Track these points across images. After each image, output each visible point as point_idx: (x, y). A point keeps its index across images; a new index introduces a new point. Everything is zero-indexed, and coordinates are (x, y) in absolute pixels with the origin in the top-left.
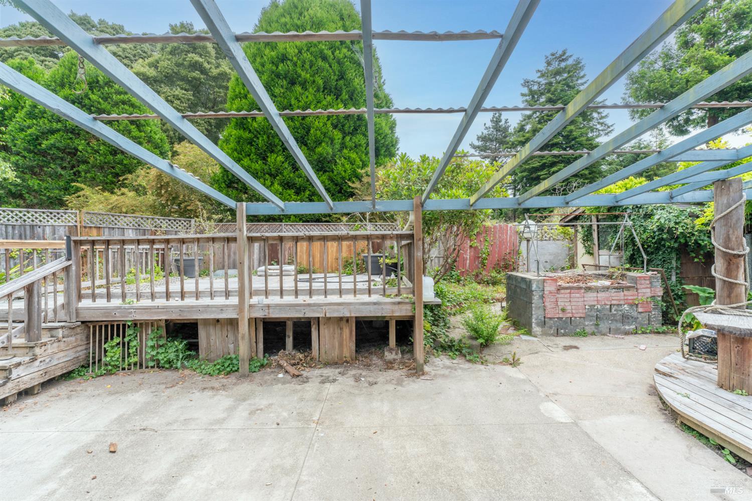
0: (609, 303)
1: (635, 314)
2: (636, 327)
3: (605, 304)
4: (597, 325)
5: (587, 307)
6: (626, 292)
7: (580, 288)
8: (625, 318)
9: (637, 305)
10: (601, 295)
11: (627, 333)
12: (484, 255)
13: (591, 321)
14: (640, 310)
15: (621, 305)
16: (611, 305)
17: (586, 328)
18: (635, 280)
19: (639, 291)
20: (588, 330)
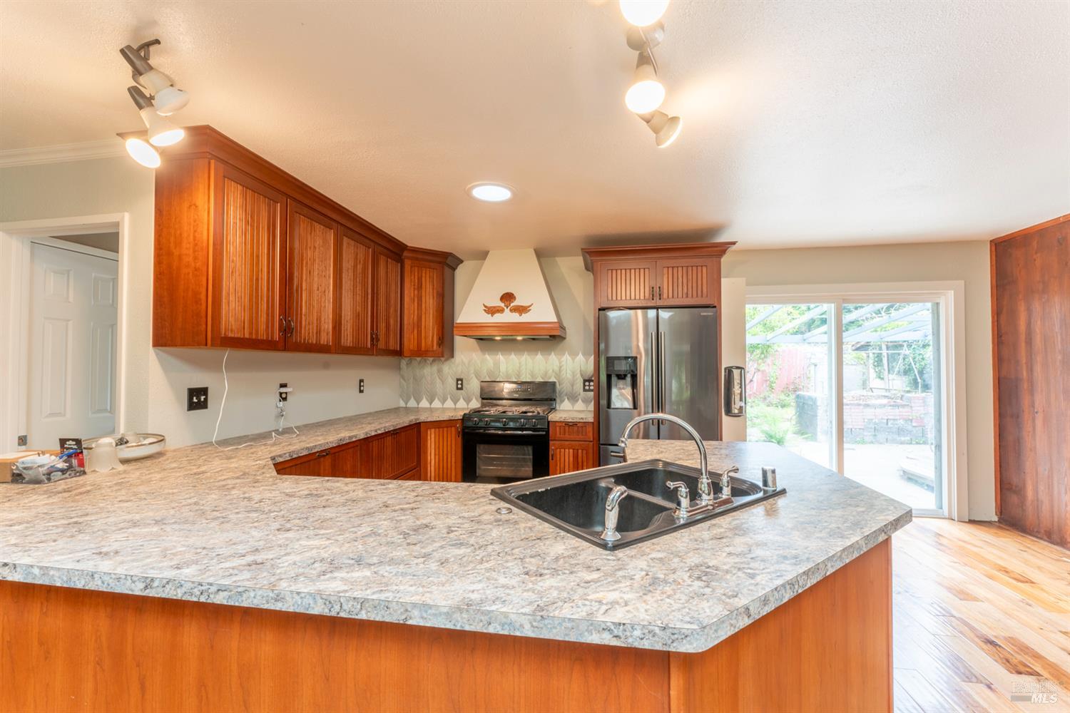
0: (886, 418)
1: (910, 428)
2: (911, 439)
3: (882, 419)
4: (875, 435)
5: (866, 420)
6: (901, 409)
7: (859, 405)
8: (900, 431)
9: (911, 420)
10: (878, 410)
11: (902, 443)
12: (772, 379)
13: (870, 432)
14: (914, 424)
15: (897, 420)
16: (887, 420)
17: (865, 438)
18: (910, 399)
19: (913, 409)
20: (867, 439)
